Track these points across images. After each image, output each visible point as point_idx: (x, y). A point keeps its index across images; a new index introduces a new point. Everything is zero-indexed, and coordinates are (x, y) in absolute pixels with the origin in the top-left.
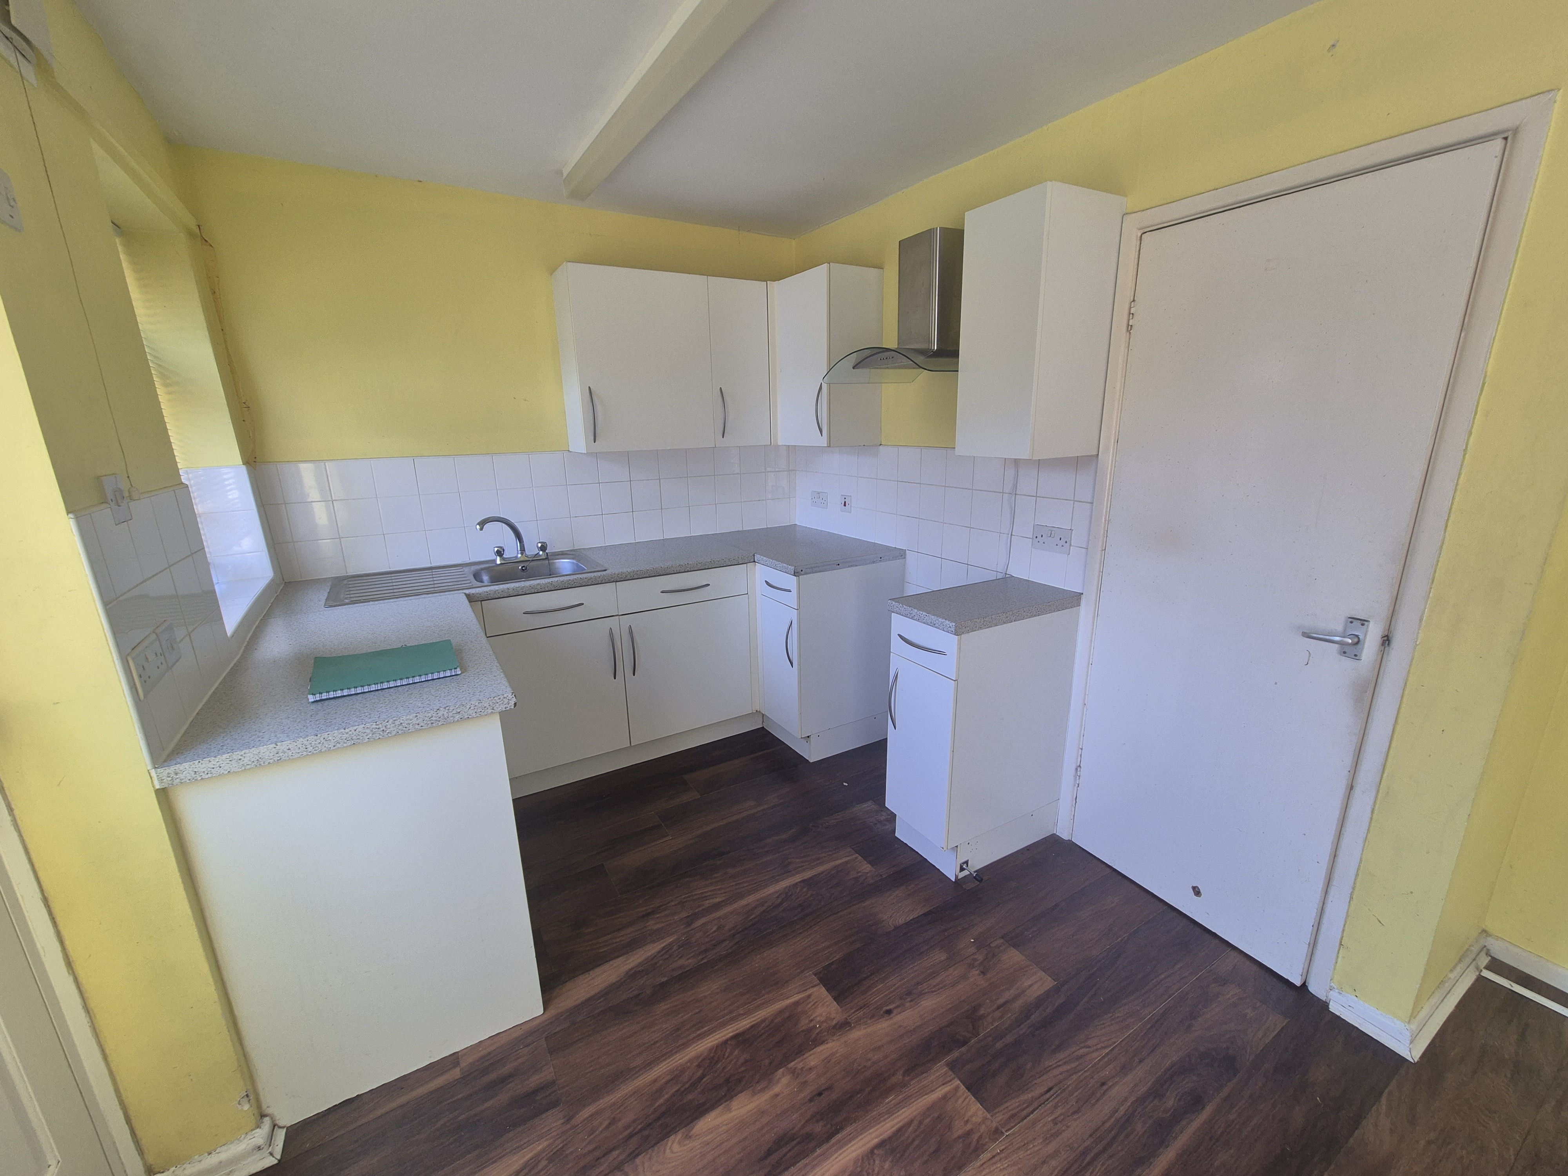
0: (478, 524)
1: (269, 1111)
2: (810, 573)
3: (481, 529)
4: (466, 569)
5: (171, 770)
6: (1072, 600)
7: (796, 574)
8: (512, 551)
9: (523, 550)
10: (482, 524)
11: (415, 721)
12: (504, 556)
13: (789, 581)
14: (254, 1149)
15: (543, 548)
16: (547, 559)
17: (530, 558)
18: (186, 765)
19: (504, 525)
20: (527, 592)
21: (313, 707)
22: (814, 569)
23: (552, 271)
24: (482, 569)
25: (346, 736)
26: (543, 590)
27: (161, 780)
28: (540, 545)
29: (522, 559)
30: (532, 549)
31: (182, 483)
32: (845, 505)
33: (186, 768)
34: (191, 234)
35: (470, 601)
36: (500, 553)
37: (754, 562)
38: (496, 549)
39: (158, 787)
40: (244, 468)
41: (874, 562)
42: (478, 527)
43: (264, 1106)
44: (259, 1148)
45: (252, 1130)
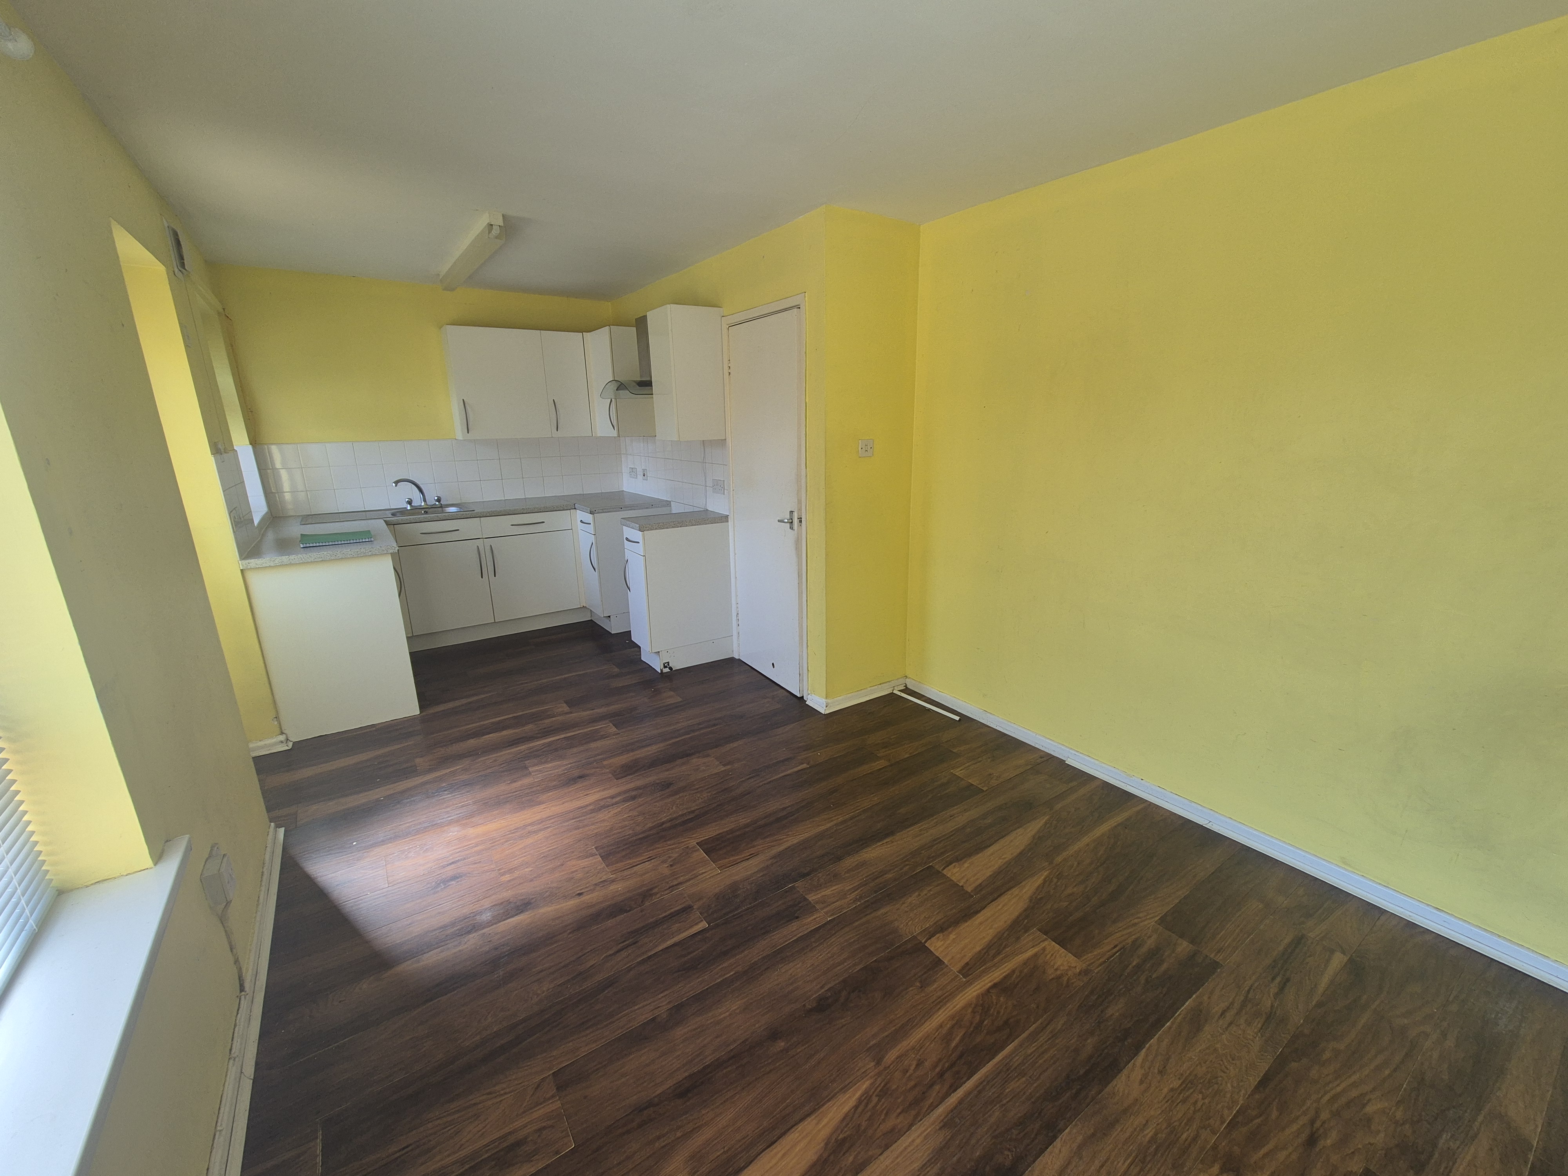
0: (394, 483)
1: (284, 732)
2: (601, 513)
3: (396, 486)
4: (387, 512)
5: (247, 561)
6: (724, 519)
7: (591, 513)
8: (418, 501)
9: (425, 501)
10: (397, 483)
11: (350, 553)
12: (413, 504)
13: (589, 518)
14: (280, 742)
15: (439, 500)
16: (441, 507)
17: (430, 506)
18: (253, 560)
19: (413, 485)
20: (422, 521)
21: (302, 549)
22: (604, 511)
23: (440, 328)
24: (398, 512)
25: (318, 556)
26: (432, 520)
27: (243, 565)
28: (436, 498)
29: (425, 507)
30: (431, 500)
31: (235, 450)
32: (644, 476)
33: (253, 562)
34: (219, 313)
35: (387, 525)
36: (410, 502)
37: (575, 509)
38: (407, 500)
39: (241, 568)
40: (250, 446)
41: (647, 508)
42: (394, 484)
43: (283, 729)
44: (282, 742)
45: (278, 735)
